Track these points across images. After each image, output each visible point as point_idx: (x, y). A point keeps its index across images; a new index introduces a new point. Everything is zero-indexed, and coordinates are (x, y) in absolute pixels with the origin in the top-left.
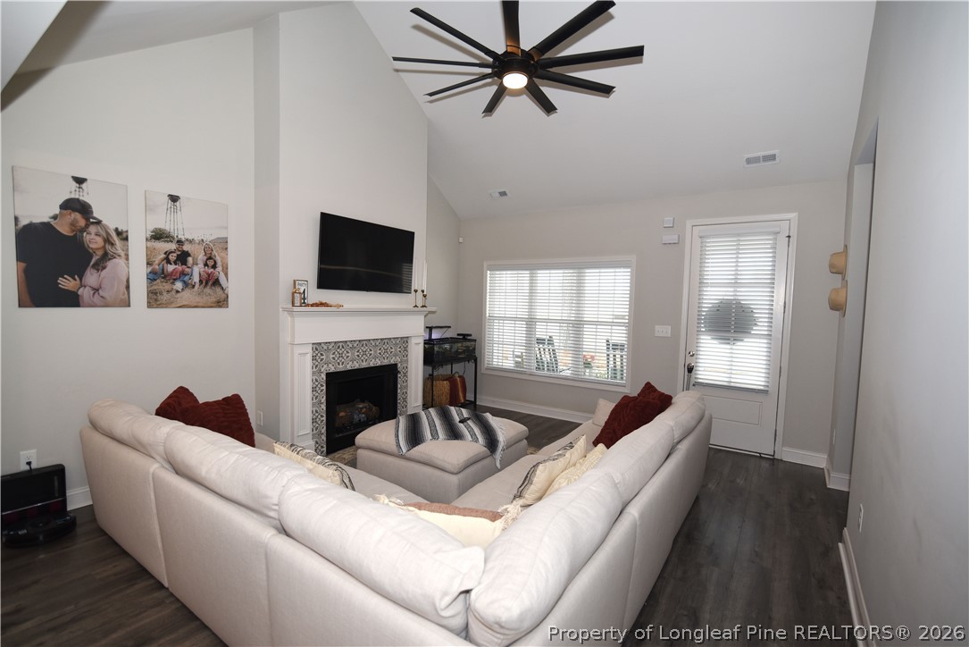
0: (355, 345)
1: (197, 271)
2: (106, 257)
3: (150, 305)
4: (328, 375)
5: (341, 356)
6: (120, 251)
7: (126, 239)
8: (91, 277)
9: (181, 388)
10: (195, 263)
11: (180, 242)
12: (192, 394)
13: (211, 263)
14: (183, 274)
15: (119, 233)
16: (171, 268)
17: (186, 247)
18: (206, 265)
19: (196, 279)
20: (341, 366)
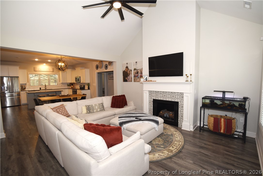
0: (161, 93)
1: (139, 75)
2: (129, 74)
3: (134, 82)
4: (154, 100)
5: (157, 95)
6: (131, 73)
7: (131, 71)
8: (128, 77)
9: (124, 95)
10: (139, 74)
11: (137, 70)
12: (125, 97)
13: (141, 73)
14: (138, 76)
15: (131, 70)
16: (136, 75)
17: (138, 71)
18: (141, 74)
19: (139, 77)
20: (157, 98)
